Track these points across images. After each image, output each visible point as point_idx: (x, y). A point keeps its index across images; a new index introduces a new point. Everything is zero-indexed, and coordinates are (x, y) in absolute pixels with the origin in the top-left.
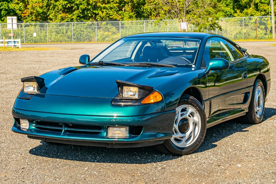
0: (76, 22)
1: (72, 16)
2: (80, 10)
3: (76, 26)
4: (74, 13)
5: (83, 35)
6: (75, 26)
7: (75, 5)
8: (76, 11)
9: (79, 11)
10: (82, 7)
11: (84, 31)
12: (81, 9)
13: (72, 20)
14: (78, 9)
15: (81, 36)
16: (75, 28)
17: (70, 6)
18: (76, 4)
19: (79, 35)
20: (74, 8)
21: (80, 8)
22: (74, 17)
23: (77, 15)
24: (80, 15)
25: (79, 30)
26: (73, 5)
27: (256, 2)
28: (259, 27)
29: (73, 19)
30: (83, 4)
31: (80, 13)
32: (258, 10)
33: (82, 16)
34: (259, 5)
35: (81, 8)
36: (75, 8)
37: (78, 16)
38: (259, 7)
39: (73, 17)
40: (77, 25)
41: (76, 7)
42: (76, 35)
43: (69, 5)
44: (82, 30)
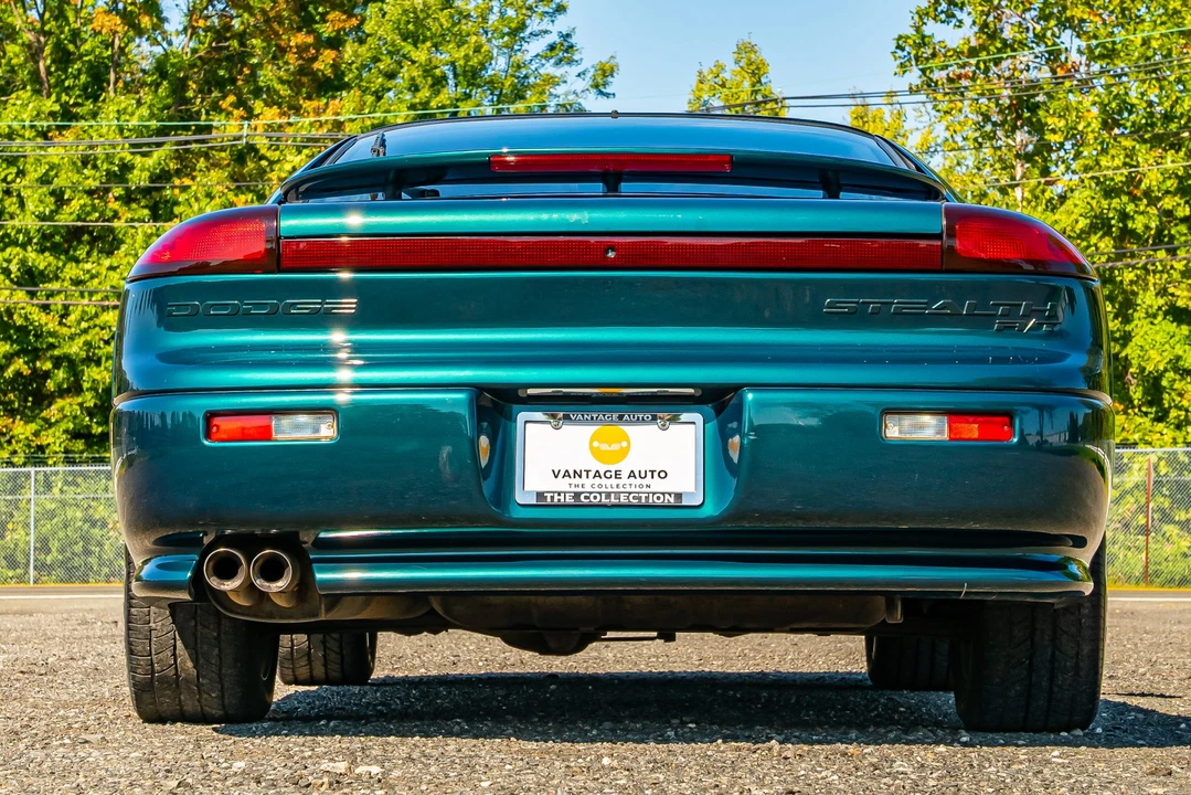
0: (61, 468)
1: (36, 434)
2: (89, 395)
3: (61, 491)
4: (52, 413)
5: (100, 544)
6: (56, 490)
7: (57, 365)
8: (60, 403)
9: (81, 405)
10: (98, 377)
11: (104, 525)
12: (94, 389)
13: (37, 455)
14: (76, 389)
15: (87, 552)
16: (53, 506)
17: (26, 371)
18: (67, 357)
19: (78, 548)
20: (50, 385)
21: (86, 385)
22: (55, 439)
23: (71, 426)
24: (88, 427)
25: (79, 514)
26: (48, 366)
27: (1150, 368)
28: (1166, 517)
29: (41, 448)
30: (107, 359)
31: (91, 413)
32: (1161, 417)
33: (100, 430)
34: (1164, 383)
35: (94, 381)
36: (59, 386)
37: (75, 435)
38: (1166, 396)
39: (44, 441)
40: (66, 483)
41: (61, 374)
42: (54, 545)
43: (20, 364)
44: (97, 517)
